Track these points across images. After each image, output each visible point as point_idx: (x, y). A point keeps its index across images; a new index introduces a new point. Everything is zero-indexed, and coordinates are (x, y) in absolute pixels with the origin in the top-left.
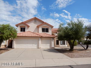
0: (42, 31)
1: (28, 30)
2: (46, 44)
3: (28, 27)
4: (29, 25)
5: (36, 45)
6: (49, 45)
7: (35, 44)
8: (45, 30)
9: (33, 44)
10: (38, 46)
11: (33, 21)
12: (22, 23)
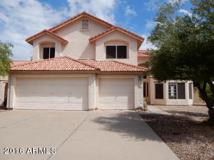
0: (105, 55)
1: (61, 55)
2: (117, 94)
3: (64, 43)
4: (65, 38)
5: (81, 100)
6: (125, 98)
7: (78, 98)
8: (117, 52)
9: (70, 95)
10: (86, 102)
11: (80, 25)
12: (45, 31)
